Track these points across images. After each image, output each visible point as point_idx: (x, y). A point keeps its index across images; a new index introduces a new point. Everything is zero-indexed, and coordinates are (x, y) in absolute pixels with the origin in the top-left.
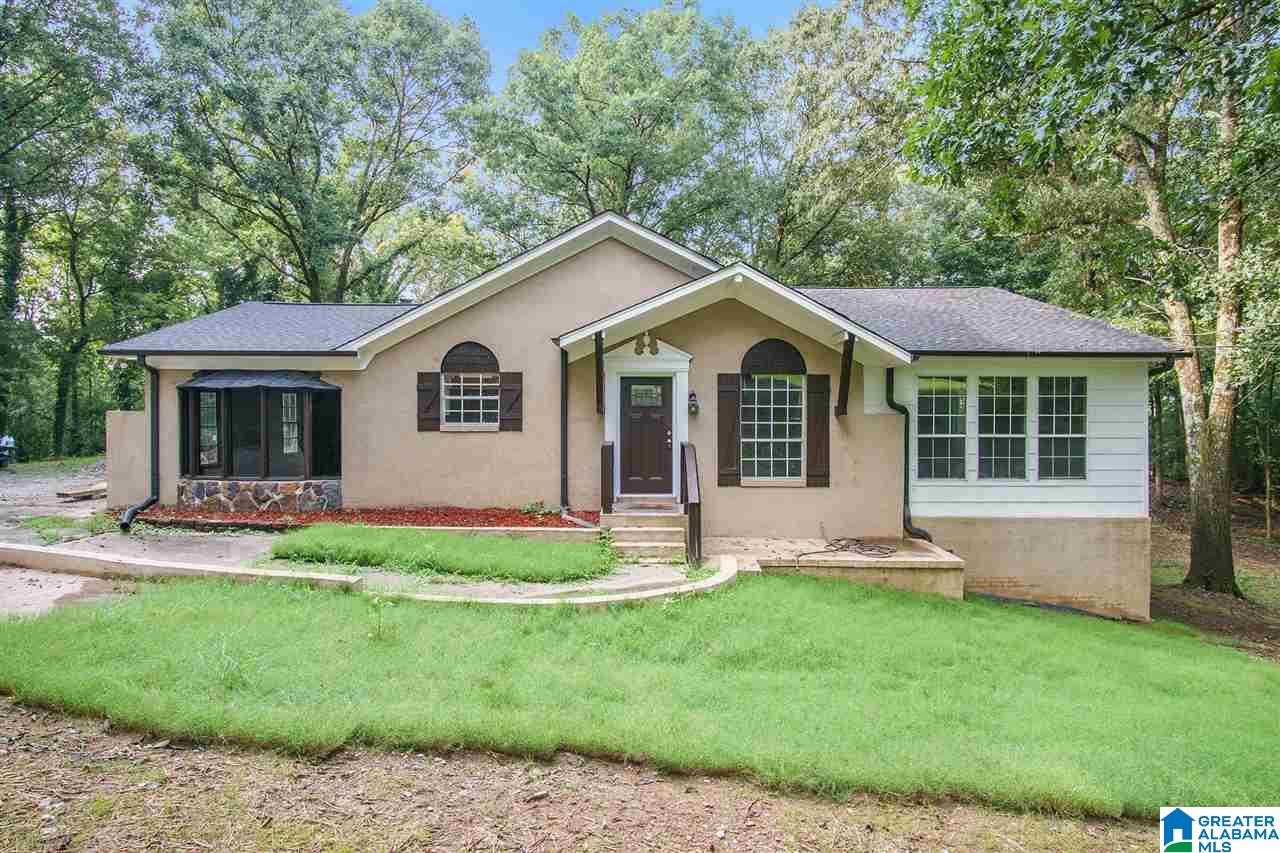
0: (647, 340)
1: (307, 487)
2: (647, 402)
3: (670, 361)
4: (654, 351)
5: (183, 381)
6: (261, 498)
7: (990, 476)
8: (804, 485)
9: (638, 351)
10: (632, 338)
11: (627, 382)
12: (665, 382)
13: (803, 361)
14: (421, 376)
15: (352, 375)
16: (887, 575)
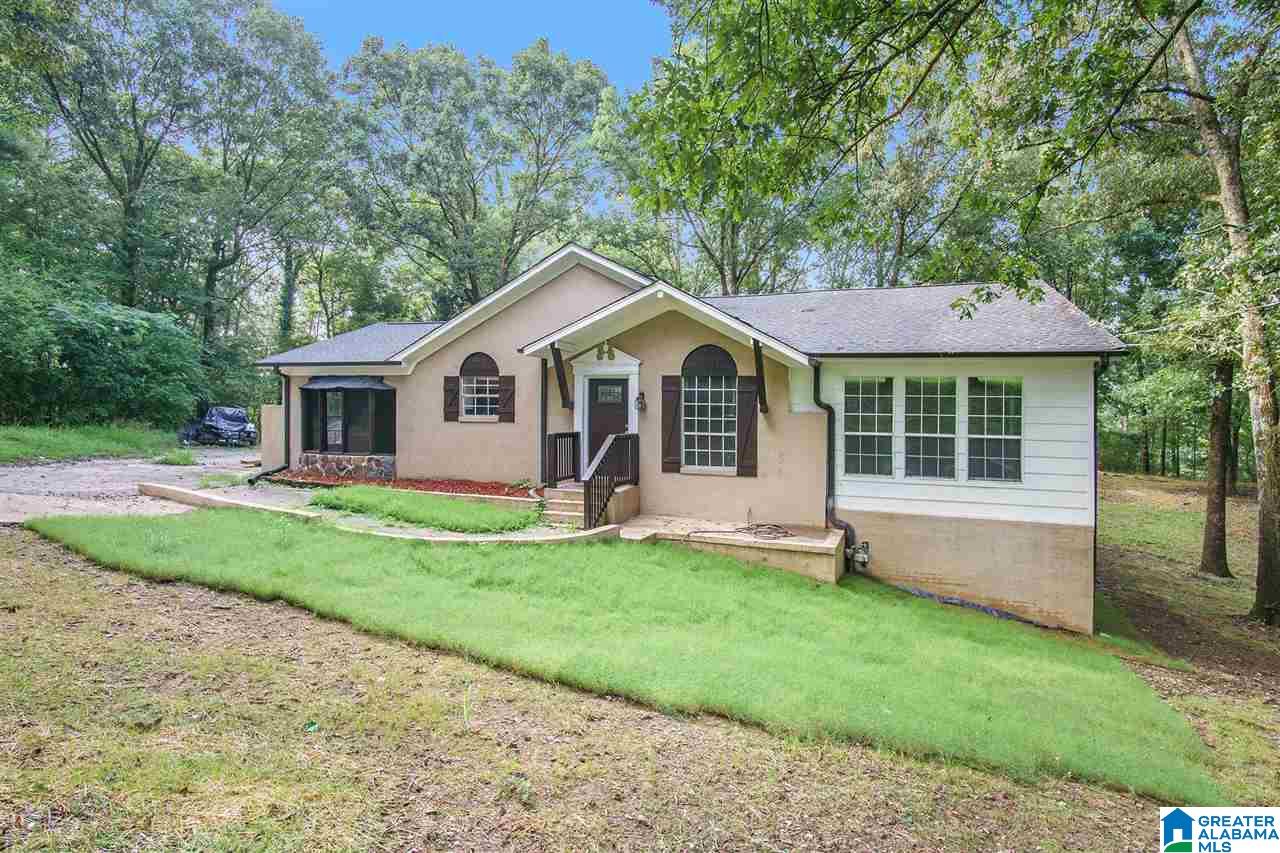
0: (606, 348)
1: (370, 460)
2: (610, 399)
3: (624, 366)
4: (612, 357)
5: (304, 384)
6: (341, 467)
7: (918, 474)
8: (735, 474)
9: (600, 357)
10: (594, 347)
11: (595, 384)
12: (623, 382)
13: (735, 365)
14: (447, 379)
15: (403, 378)
16: (766, 555)
